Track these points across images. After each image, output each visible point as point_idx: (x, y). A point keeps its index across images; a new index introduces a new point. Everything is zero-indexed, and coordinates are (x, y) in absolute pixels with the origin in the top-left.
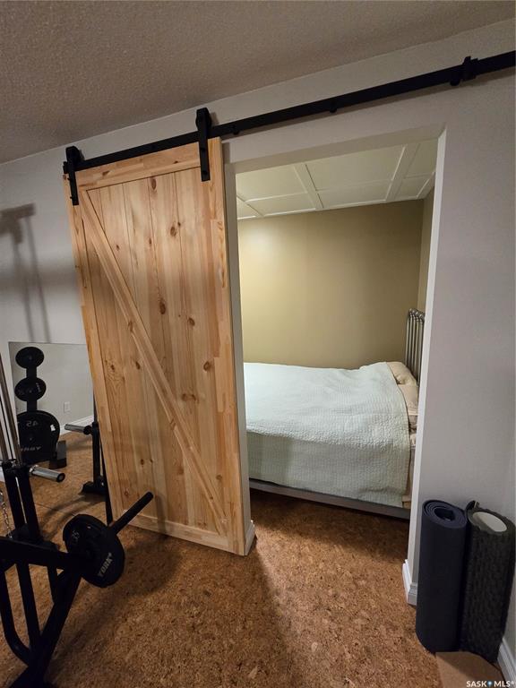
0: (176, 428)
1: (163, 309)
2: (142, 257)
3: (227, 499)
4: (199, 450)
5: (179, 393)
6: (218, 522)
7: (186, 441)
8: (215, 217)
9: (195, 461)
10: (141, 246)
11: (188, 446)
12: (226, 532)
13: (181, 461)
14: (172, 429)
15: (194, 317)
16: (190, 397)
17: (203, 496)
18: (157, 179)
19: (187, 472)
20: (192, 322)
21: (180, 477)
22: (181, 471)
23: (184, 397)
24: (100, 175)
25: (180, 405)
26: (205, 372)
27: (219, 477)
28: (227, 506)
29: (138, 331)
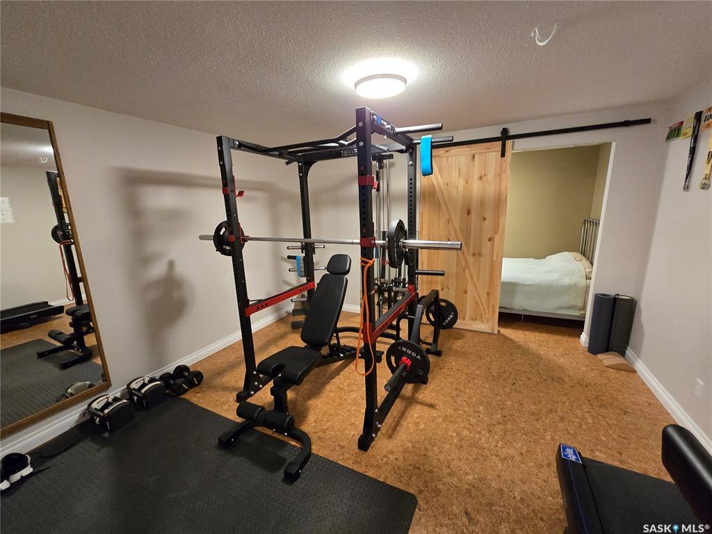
0: (467, 270)
1: (469, 213)
2: (461, 189)
3: (491, 304)
4: (478, 280)
5: (471, 252)
6: (484, 316)
7: (472, 276)
8: (505, 172)
9: (475, 286)
10: (461, 184)
11: (472, 279)
12: (488, 321)
13: (467, 287)
14: (464, 271)
15: (486, 216)
16: (477, 255)
17: (477, 303)
18: (476, 156)
19: (469, 292)
20: (485, 219)
21: (464, 295)
22: (466, 292)
23: (474, 255)
24: (444, 152)
25: (471, 259)
26: (488, 242)
27: (488, 294)
28: (491, 307)
29: (453, 223)
